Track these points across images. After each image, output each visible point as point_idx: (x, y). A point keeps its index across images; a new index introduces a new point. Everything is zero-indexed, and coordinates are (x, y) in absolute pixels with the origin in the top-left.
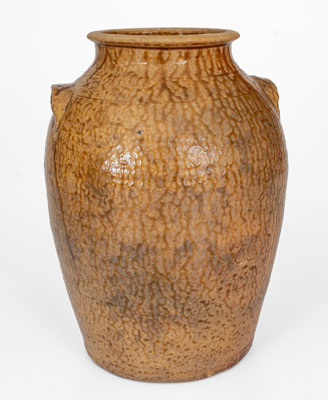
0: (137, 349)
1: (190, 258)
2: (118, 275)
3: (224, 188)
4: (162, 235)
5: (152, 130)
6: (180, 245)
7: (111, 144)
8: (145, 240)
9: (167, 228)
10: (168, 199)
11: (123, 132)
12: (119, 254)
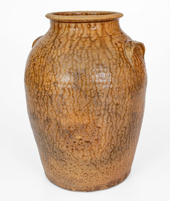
3: (62, 95)
6: (45, 118)
9: (40, 109)
10: (39, 95)
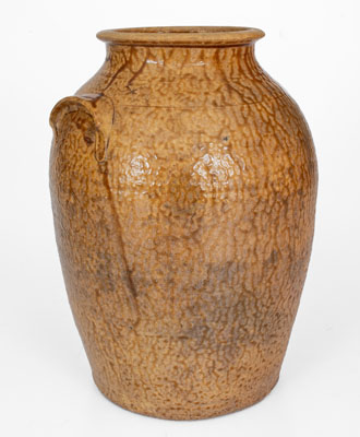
0: (209, 383)
1: (275, 268)
2: (201, 302)
4: (252, 248)
5: (238, 135)
6: (268, 256)
7: (196, 156)
8: (236, 258)
9: (258, 240)
10: (261, 207)
11: (208, 139)
12: (205, 278)
